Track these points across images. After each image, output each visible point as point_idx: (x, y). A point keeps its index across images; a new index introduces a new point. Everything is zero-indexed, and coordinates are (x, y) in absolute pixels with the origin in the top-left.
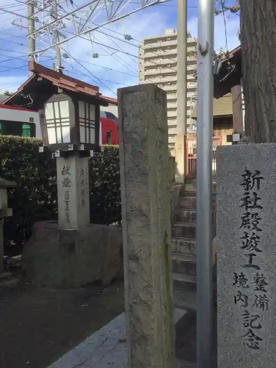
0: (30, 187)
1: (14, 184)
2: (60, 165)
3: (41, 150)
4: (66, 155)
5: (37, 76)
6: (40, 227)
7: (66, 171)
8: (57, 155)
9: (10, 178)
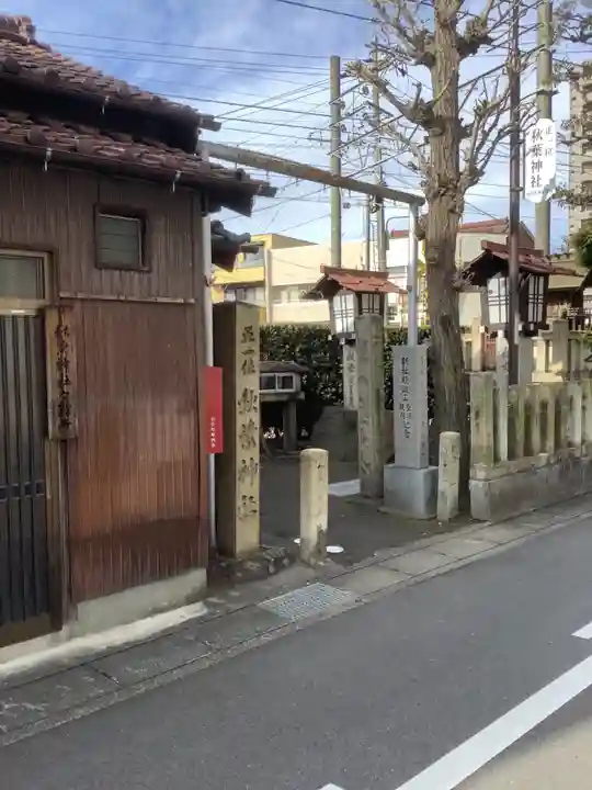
0: (321, 374)
1: (306, 368)
2: (346, 351)
3: (330, 338)
4: (351, 342)
5: (327, 276)
6: (328, 410)
7: (350, 357)
8: (343, 343)
9: (302, 364)
